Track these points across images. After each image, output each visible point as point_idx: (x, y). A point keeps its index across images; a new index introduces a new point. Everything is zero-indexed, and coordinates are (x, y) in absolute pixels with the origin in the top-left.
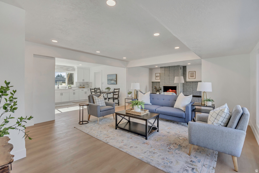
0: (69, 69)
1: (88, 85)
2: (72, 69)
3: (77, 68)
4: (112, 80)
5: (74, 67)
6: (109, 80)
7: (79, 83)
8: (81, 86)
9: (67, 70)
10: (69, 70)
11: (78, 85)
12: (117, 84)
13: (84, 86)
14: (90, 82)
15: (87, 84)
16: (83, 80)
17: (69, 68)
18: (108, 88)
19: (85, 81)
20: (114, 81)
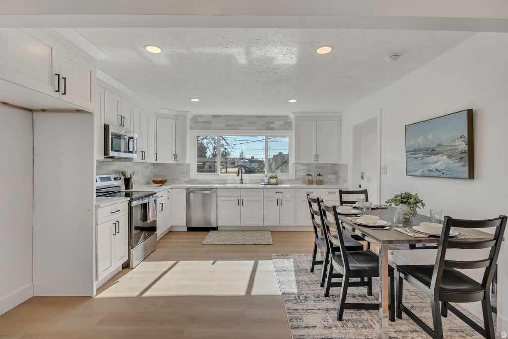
0: (272, 126)
1: (335, 173)
2: (282, 123)
3: (295, 117)
4: (432, 152)
5: (287, 117)
6: (416, 151)
7: (304, 167)
8: (310, 178)
9: (267, 129)
10: (273, 129)
11: (303, 173)
12: (472, 176)
13: (321, 178)
14: (343, 163)
15: (335, 169)
16: (317, 157)
17: (273, 123)
18: (406, 199)
19: (322, 161)
20: (450, 157)
